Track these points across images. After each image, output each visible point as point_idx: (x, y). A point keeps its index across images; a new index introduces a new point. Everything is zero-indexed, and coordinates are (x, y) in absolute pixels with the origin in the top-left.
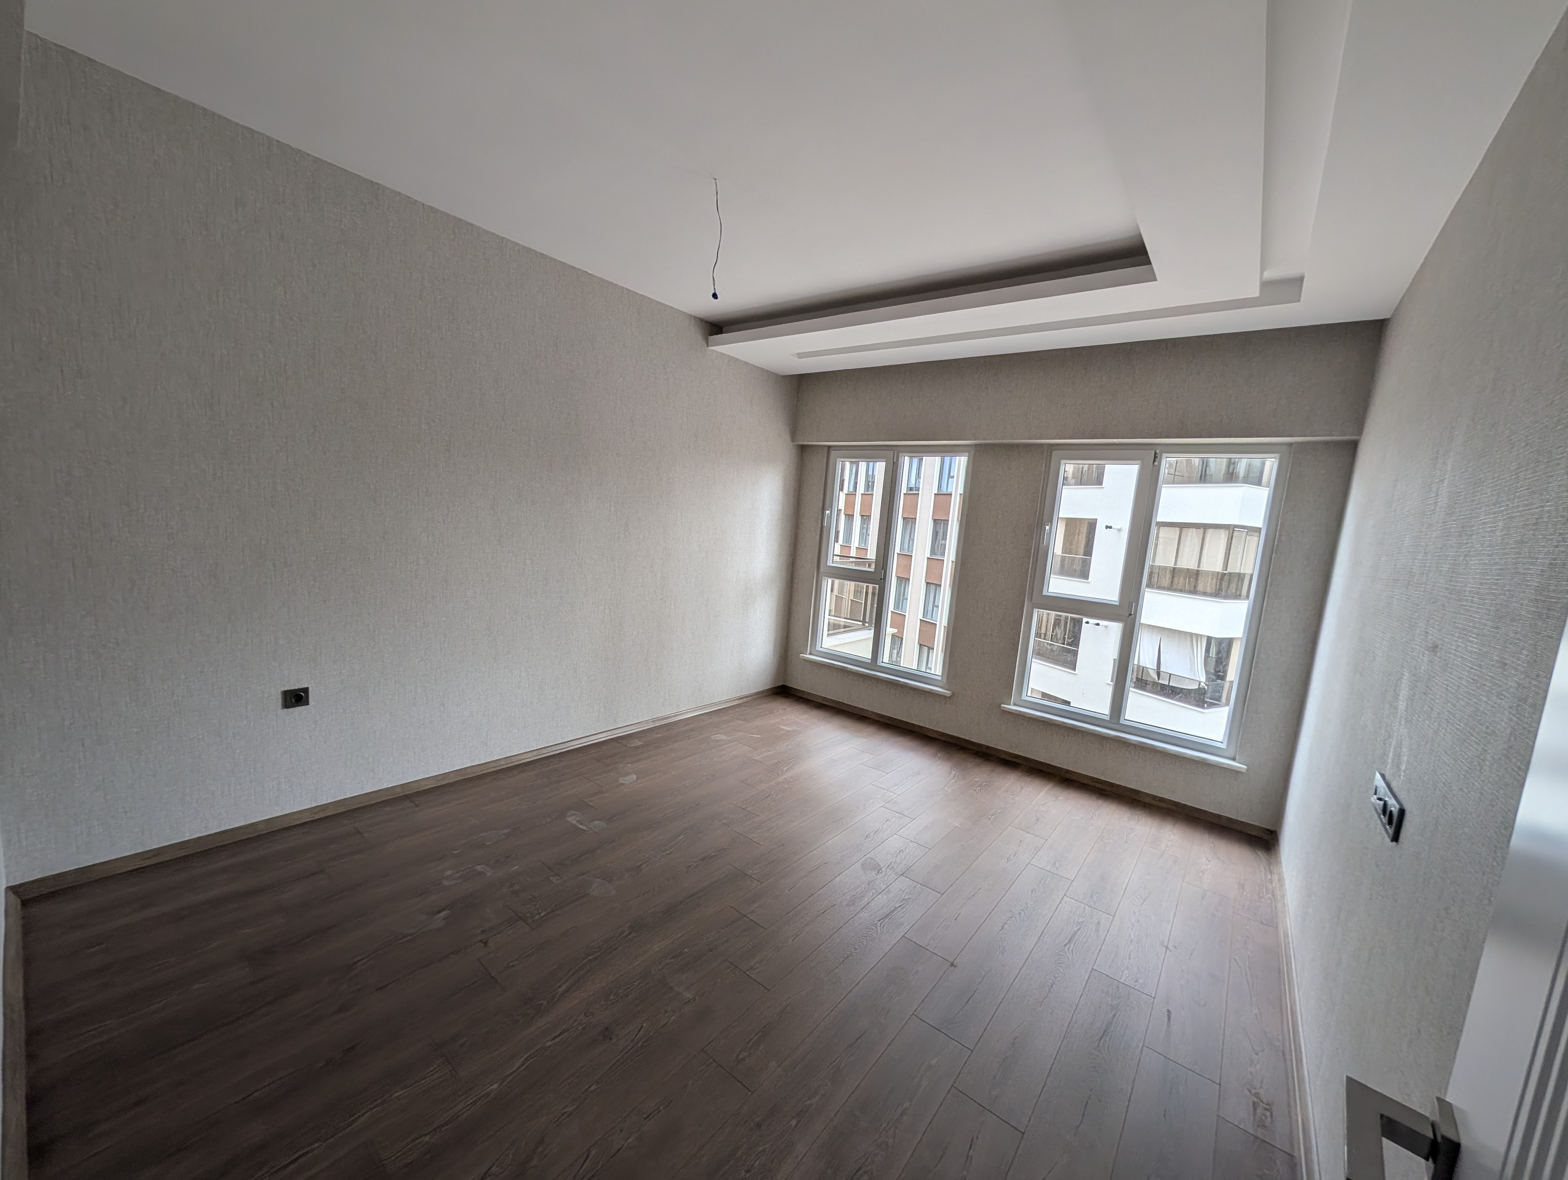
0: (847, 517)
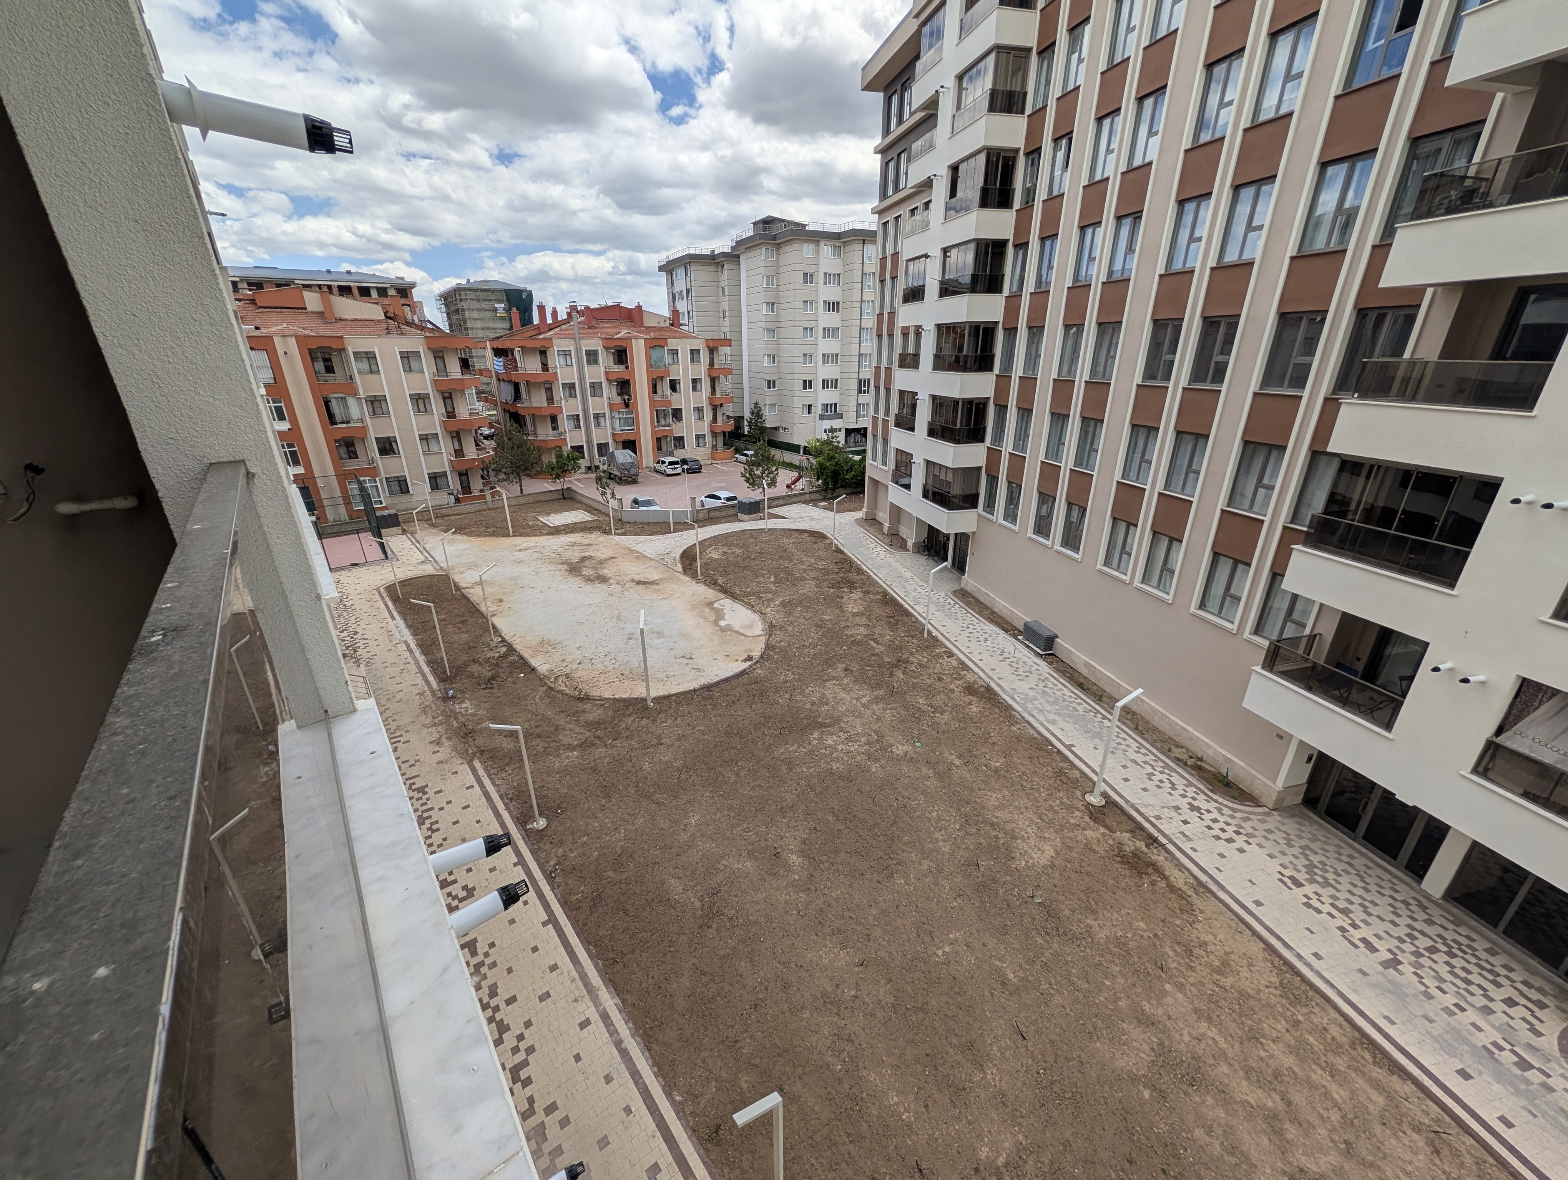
0: (1007, 332)
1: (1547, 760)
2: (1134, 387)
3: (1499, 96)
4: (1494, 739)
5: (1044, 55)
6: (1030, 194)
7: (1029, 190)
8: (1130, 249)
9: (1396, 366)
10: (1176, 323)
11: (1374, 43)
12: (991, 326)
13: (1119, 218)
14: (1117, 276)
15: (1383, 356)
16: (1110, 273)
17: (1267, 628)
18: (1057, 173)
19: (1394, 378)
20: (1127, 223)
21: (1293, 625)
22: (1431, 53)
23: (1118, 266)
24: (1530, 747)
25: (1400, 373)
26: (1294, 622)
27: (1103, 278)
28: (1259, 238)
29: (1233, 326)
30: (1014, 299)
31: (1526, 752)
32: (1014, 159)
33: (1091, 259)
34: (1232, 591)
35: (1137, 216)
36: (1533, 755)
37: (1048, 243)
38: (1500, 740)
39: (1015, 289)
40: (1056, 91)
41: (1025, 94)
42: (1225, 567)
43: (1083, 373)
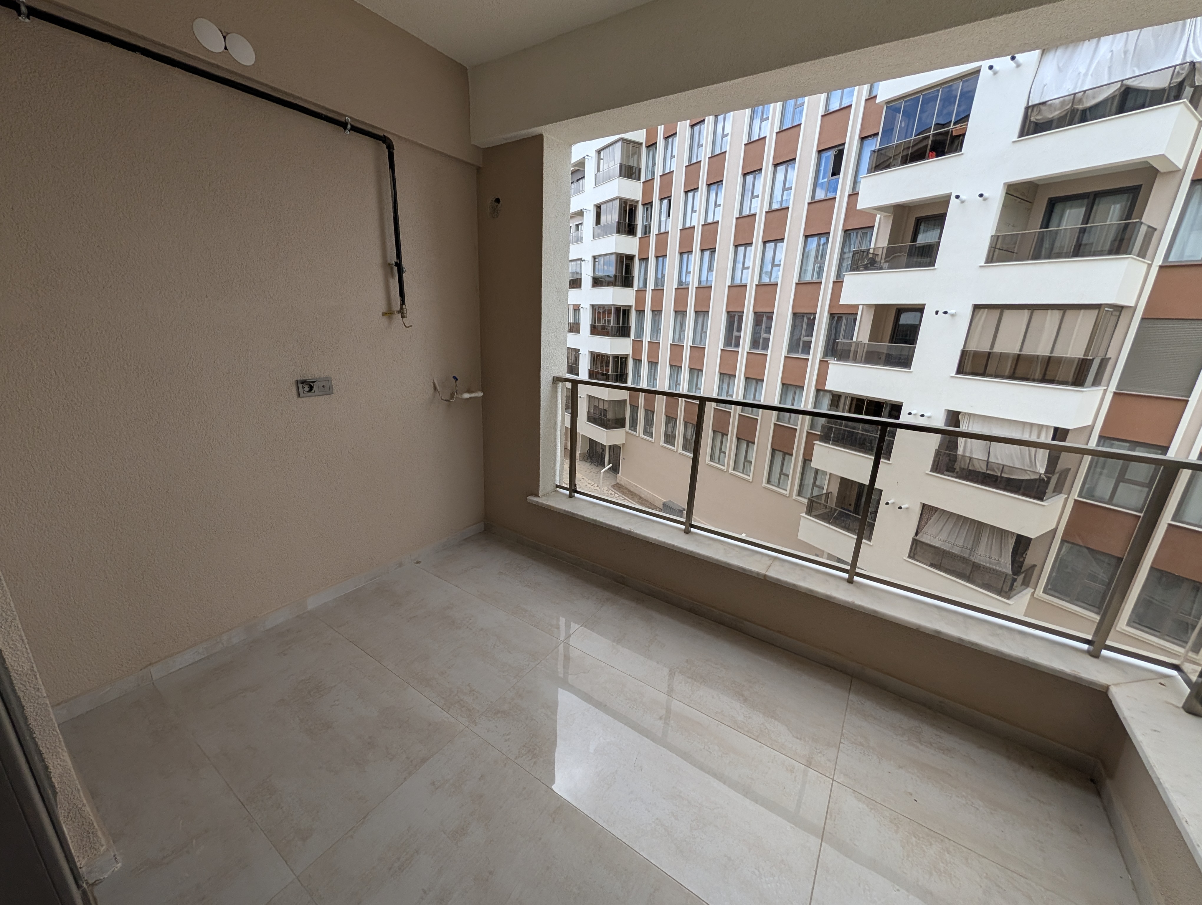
0: (638, 312)
1: (937, 545)
2: (719, 351)
3: (878, 216)
4: (915, 538)
5: (650, 148)
6: (647, 230)
7: (646, 226)
8: (710, 269)
9: (851, 344)
10: (740, 314)
11: (823, 179)
12: (627, 308)
13: (702, 251)
14: (704, 284)
15: (844, 339)
16: (700, 282)
17: (804, 491)
18: (663, 218)
19: (850, 351)
20: (707, 254)
21: (817, 489)
22: (848, 190)
23: (704, 278)
24: (930, 540)
25: (853, 348)
26: (818, 486)
27: (696, 284)
28: (779, 271)
29: (770, 318)
30: (641, 292)
31: (928, 542)
32: (636, 207)
33: (688, 273)
34: (784, 471)
35: (713, 251)
36: (931, 543)
37: (660, 259)
38: (918, 538)
39: (641, 286)
40: (659, 172)
41: (640, 169)
42: (779, 457)
43: (688, 342)
